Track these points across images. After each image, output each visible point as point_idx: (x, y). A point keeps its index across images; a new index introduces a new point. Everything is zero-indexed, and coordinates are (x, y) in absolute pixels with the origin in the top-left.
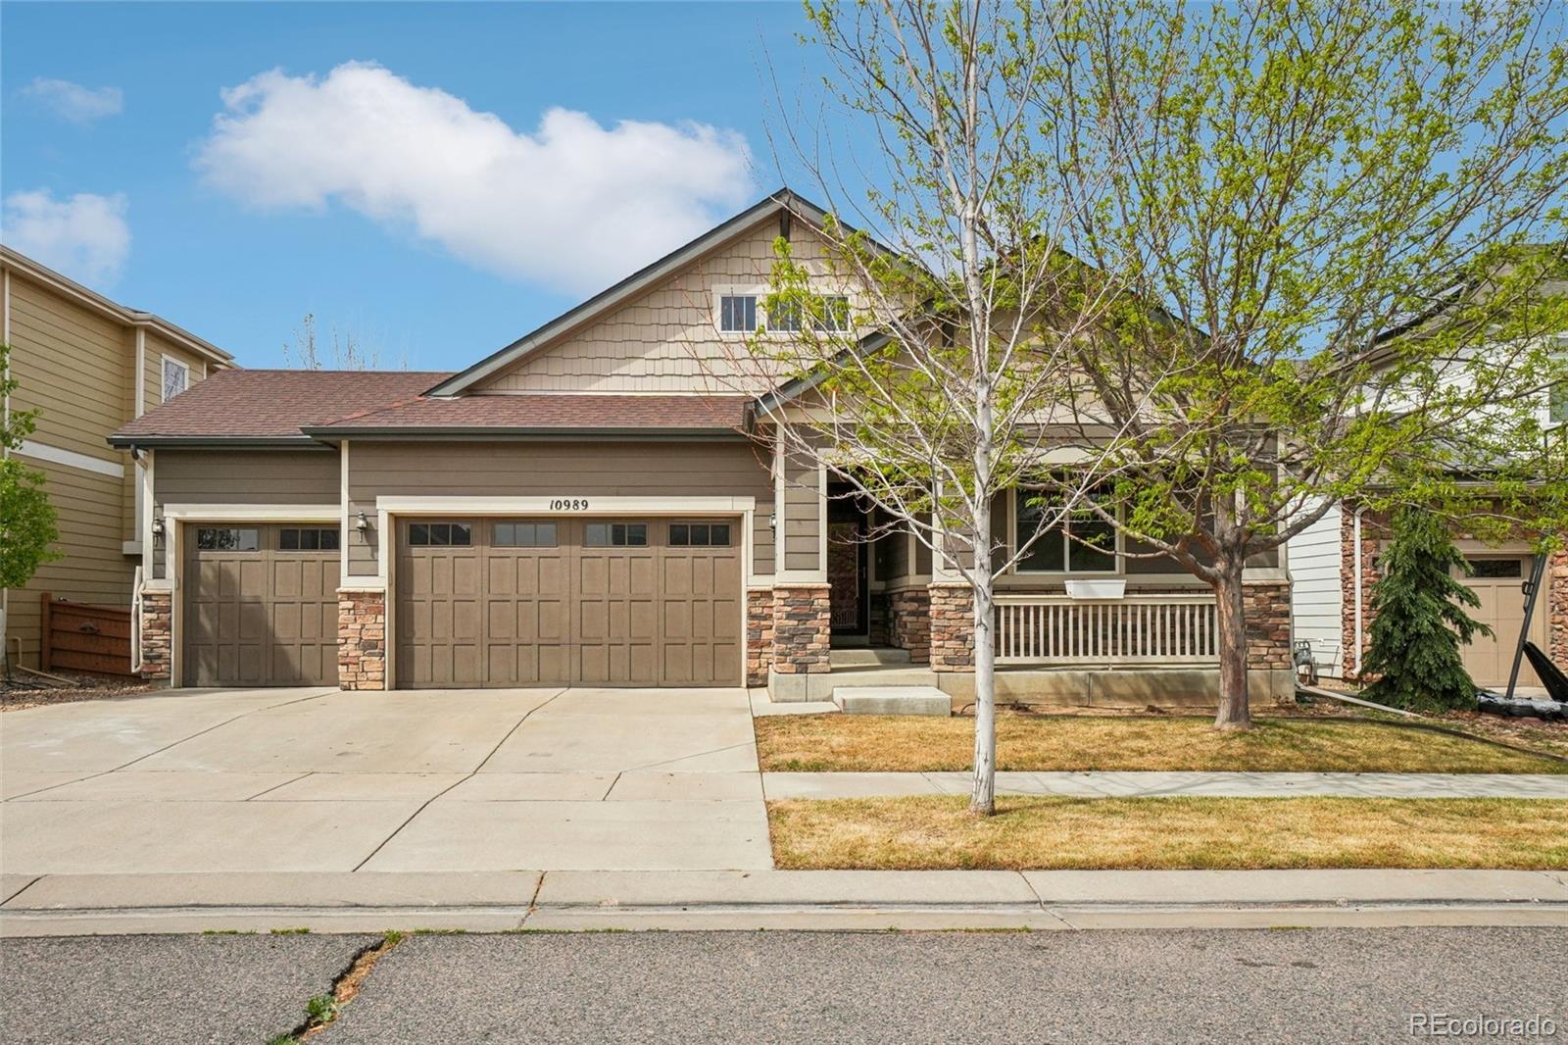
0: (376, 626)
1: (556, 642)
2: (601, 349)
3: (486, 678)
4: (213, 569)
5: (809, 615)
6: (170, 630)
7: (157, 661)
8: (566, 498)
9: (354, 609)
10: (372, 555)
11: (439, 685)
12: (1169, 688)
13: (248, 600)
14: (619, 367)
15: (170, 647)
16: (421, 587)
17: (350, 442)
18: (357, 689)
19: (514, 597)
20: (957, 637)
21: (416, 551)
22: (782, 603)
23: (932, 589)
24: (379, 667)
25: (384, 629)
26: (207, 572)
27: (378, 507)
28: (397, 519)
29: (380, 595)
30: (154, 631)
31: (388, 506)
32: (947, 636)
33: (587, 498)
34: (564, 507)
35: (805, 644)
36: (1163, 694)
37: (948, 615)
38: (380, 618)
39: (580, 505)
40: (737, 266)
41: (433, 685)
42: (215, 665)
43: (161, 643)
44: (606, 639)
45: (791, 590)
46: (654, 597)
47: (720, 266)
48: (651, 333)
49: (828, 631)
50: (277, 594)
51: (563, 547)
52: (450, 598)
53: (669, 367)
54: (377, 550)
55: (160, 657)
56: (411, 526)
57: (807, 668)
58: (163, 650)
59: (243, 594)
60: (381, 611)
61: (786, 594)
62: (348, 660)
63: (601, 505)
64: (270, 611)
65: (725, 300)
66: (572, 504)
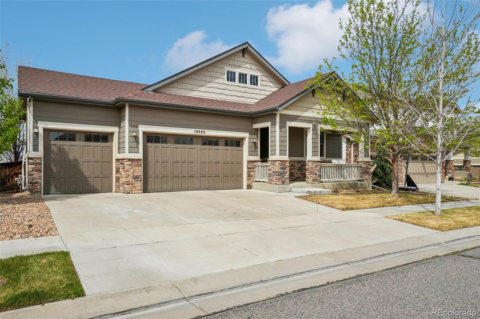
0: (139, 171)
1: (193, 176)
2: (194, 82)
3: (172, 188)
4: (57, 147)
5: (284, 168)
6: (41, 172)
7: (36, 185)
8: (199, 130)
9: (131, 165)
10: (137, 146)
11: (156, 191)
12: (353, 186)
13: (71, 160)
14: (199, 88)
15: (41, 179)
16: (151, 157)
17: (129, 105)
18: (132, 193)
19: (181, 161)
20: (315, 174)
21: (149, 144)
22: (279, 164)
23: (307, 161)
24: (139, 185)
25: (141, 172)
26: (54, 149)
27: (139, 128)
28: (144, 133)
29: (140, 160)
30: (34, 173)
31: (143, 128)
32: (313, 174)
33: (205, 130)
34: (198, 133)
35: (284, 176)
36: (351, 188)
37: (313, 168)
38: (140, 168)
39: (203, 132)
40: (231, 62)
41: (155, 191)
42: (58, 185)
43: (37, 177)
44: (207, 175)
45: (281, 161)
46: (221, 162)
47: (226, 61)
48: (208, 79)
49: (289, 173)
50: (84, 158)
51: (195, 145)
52: (161, 161)
53: (213, 90)
54: (139, 144)
55: (37, 183)
56: (147, 136)
57: (284, 183)
58: (38, 180)
59: (70, 156)
60: (140, 166)
61: (280, 162)
62: (129, 183)
63: (209, 133)
64: (81, 165)
65: (228, 72)
66: (201, 132)
